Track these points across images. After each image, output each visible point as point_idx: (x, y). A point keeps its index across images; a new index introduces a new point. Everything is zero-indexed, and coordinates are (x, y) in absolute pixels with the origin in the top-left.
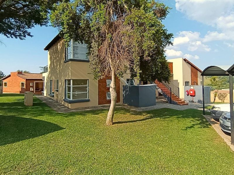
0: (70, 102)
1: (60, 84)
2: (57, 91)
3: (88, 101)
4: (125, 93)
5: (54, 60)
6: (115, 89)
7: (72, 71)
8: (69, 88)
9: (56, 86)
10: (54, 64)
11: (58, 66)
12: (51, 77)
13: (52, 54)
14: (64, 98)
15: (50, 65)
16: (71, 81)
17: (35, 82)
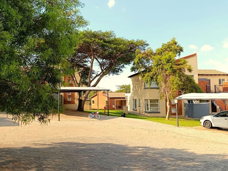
0: (149, 113)
1: (141, 101)
2: (140, 106)
3: (159, 112)
4: (186, 108)
5: (136, 85)
6: (169, 104)
7: (150, 94)
8: (147, 104)
9: (139, 103)
10: (136, 88)
11: (140, 90)
12: (134, 97)
13: (134, 81)
14: (144, 111)
15: (133, 88)
16: (149, 100)
17: (115, 100)
